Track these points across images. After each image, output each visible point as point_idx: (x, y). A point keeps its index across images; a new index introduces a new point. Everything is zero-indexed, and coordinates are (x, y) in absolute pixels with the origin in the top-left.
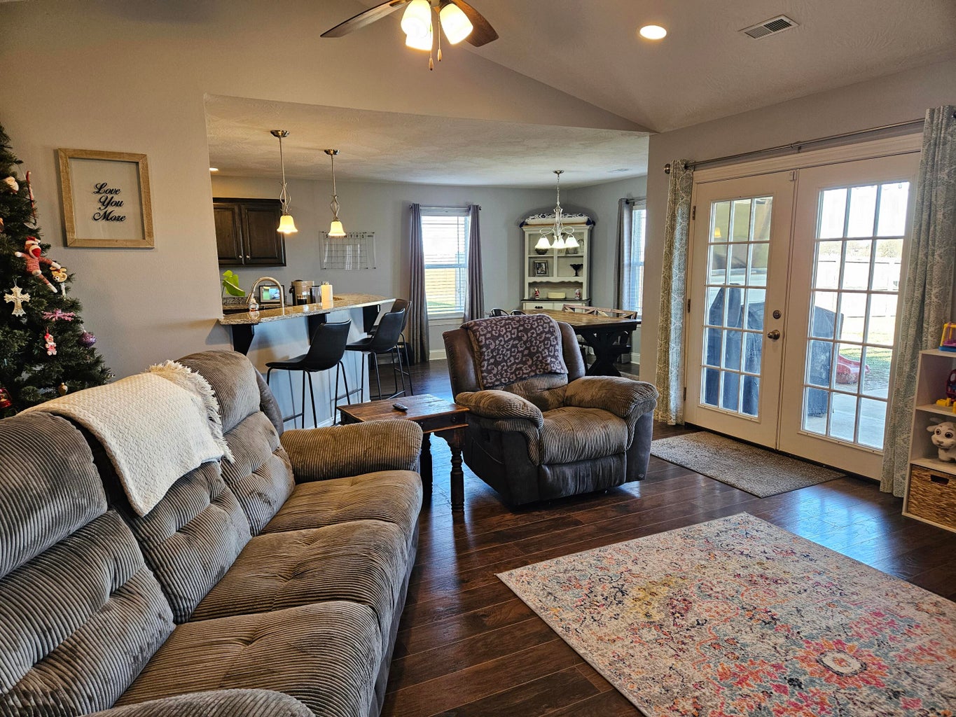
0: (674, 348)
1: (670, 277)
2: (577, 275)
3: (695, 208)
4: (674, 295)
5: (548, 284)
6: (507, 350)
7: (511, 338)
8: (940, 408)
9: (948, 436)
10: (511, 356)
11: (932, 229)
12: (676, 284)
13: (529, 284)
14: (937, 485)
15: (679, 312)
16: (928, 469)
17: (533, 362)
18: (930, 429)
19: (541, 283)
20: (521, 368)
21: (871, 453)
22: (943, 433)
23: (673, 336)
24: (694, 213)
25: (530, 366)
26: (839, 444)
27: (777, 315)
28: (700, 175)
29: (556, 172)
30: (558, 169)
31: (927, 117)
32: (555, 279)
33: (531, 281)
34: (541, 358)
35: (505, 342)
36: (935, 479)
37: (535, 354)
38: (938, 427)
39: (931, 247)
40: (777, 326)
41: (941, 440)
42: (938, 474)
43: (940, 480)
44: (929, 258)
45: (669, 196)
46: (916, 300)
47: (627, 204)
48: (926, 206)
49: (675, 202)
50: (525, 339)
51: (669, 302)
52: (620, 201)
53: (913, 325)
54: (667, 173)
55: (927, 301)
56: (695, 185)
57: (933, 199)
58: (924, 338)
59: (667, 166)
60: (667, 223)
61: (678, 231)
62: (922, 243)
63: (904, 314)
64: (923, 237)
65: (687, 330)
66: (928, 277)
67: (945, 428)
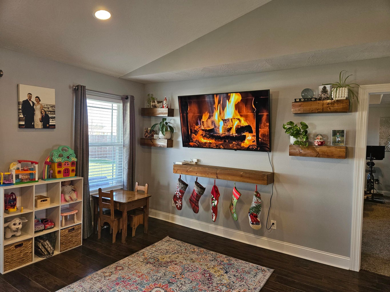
14: (18, 249)
16: (12, 244)
22: (18, 224)
42: (17, 244)
43: (19, 245)
67: (17, 221)
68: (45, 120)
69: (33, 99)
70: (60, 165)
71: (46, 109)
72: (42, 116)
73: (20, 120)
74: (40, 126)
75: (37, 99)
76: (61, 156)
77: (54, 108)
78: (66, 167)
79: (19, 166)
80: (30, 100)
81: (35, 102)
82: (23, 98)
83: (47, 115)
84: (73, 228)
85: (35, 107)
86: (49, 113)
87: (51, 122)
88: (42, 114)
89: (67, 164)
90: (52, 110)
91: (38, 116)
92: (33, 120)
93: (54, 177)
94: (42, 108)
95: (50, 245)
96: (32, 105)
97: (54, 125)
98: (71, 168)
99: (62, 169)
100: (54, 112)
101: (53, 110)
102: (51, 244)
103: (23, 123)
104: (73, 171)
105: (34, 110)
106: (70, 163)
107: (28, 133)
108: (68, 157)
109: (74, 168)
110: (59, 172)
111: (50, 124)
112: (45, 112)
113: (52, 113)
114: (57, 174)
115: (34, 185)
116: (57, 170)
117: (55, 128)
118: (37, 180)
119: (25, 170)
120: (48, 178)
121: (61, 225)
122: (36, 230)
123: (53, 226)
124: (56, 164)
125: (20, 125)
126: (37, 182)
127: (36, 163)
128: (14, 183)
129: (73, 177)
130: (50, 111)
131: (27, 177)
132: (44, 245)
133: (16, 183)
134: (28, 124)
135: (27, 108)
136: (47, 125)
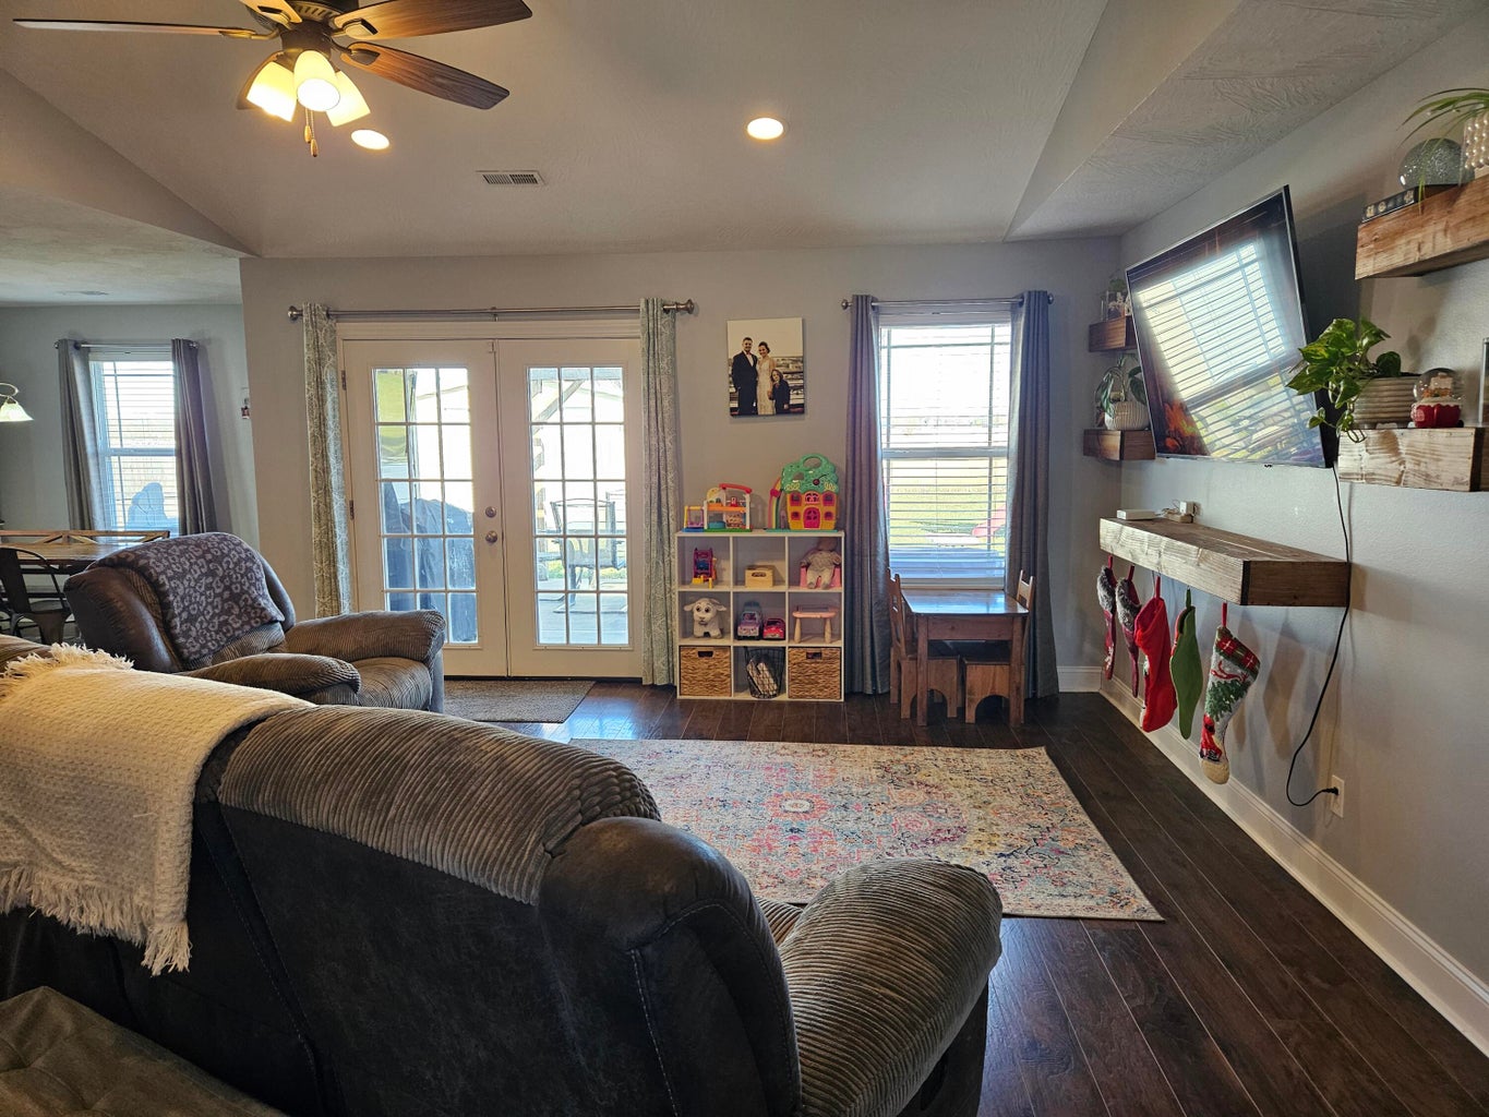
0: (343, 570)
1: (326, 470)
3: (344, 373)
4: (335, 496)
6: (201, 594)
7: (202, 574)
8: (698, 586)
9: (707, 611)
10: (207, 603)
11: (660, 417)
12: (335, 479)
14: (704, 659)
15: (343, 519)
16: (694, 647)
17: (240, 609)
18: (687, 608)
20: (227, 620)
21: (617, 650)
22: (703, 609)
23: (340, 554)
24: (344, 379)
25: (239, 617)
26: (583, 650)
27: (490, 514)
28: (346, 328)
31: (643, 306)
34: (250, 602)
35: (197, 581)
36: (701, 654)
37: (240, 595)
38: (697, 605)
39: (661, 434)
40: (493, 526)
41: (702, 616)
42: (704, 650)
43: (706, 654)
44: (662, 444)
45: (308, 354)
46: (655, 486)
47: (77, 349)
48: (652, 394)
49: (319, 362)
50: (220, 572)
51: (329, 506)
52: (62, 345)
53: (655, 511)
54: (294, 318)
55: (663, 487)
56: (340, 343)
57: (658, 387)
58: (665, 523)
59: (292, 309)
60: (309, 392)
61: (329, 405)
62: (653, 429)
63: (645, 500)
64: (653, 423)
65: (352, 544)
66: (662, 463)
67: (703, 604)
68: (780, 393)
69: (755, 350)
70: (796, 499)
71: (781, 370)
72: (774, 386)
74: (770, 408)
75: (763, 347)
76: (800, 477)
77: (800, 364)
78: (812, 505)
79: (722, 495)
80: (748, 352)
81: (758, 356)
82: (736, 349)
83: (783, 383)
84: (817, 651)
85: (758, 367)
86: (790, 376)
87: (795, 399)
88: (773, 380)
89: (812, 498)
90: (795, 370)
91: (765, 386)
92: (754, 398)
93: (787, 527)
94: (774, 367)
95: (767, 673)
96: (752, 364)
97: (802, 406)
98: (823, 509)
99: (802, 510)
100: (801, 373)
101: (798, 370)
102: (769, 671)
103: (735, 405)
104: (828, 515)
105: (756, 374)
106: (821, 497)
107: (746, 425)
108: (817, 482)
109: (832, 509)
110: (796, 515)
111: (791, 402)
112: (780, 375)
113: (795, 376)
114: (790, 520)
115: (731, 535)
116: (790, 509)
117: (803, 412)
118: (748, 527)
119: (732, 505)
120: (778, 527)
121: (792, 637)
122: (742, 633)
123: (777, 636)
124: (788, 496)
125: (732, 410)
126: (747, 531)
127: (749, 491)
128: (706, 527)
129: (827, 530)
130: (792, 373)
131: (738, 520)
132: (759, 672)
133: (709, 530)
134: (745, 406)
135: (743, 371)
136: (786, 406)
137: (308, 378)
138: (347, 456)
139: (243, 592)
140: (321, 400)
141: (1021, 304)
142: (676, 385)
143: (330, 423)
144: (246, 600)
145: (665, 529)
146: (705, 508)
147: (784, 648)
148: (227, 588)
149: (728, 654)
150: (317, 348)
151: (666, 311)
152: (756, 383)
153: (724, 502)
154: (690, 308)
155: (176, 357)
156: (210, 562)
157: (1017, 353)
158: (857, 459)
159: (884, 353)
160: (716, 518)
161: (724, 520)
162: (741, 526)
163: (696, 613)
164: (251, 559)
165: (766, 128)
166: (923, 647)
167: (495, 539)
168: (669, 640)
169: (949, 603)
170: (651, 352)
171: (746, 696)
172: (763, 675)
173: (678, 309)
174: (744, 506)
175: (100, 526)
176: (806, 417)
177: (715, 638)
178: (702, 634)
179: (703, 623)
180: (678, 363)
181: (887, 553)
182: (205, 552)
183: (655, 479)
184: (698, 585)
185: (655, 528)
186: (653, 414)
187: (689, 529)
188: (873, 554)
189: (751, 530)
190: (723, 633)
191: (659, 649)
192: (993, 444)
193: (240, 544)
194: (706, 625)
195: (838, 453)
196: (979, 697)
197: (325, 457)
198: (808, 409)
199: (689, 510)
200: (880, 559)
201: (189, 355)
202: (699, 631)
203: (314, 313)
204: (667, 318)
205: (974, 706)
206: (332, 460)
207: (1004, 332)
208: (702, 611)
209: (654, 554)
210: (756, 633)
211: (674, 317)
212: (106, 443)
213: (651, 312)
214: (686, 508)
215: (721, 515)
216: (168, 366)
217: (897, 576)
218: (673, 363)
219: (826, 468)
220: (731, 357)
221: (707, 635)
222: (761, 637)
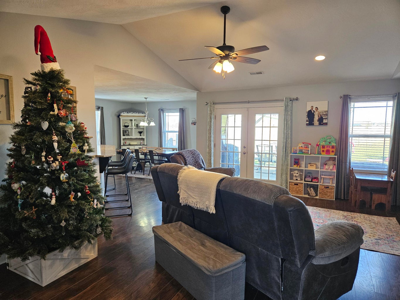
1: (211, 137)
2: (141, 136)
3: (215, 116)
4: (212, 142)
5: (131, 139)
9: (297, 174)
12: (212, 139)
13: (123, 139)
14: (296, 186)
15: (213, 147)
16: (293, 182)
18: (292, 173)
19: (128, 138)
21: (273, 181)
22: (296, 173)
27: (245, 147)
29: (145, 98)
30: (146, 97)
31: (285, 99)
32: (134, 137)
33: (124, 138)
36: (295, 184)
38: (294, 172)
39: (287, 130)
40: (245, 150)
44: (287, 132)
45: (209, 112)
46: (285, 142)
47: (162, 110)
48: (286, 120)
49: (211, 114)
50: (194, 157)
51: (211, 145)
52: (159, 110)
53: (285, 148)
54: (206, 105)
55: (287, 142)
56: (215, 109)
57: (287, 118)
58: (287, 151)
59: (206, 103)
60: (209, 120)
61: (212, 123)
62: (285, 129)
63: (282, 146)
64: (285, 127)
65: (214, 153)
66: (287, 137)
67: (296, 172)
68: (321, 120)
69: (314, 109)
70: (323, 147)
72: (319, 118)
73: (307, 121)
74: (318, 124)
75: (316, 108)
76: (325, 141)
77: (327, 112)
78: (328, 148)
79: (303, 145)
80: (312, 110)
81: (315, 110)
82: (309, 109)
83: (322, 117)
84: (328, 186)
85: (315, 113)
86: (323, 116)
87: (325, 121)
89: (328, 147)
90: (325, 114)
91: (316, 118)
92: (313, 121)
93: (320, 154)
94: (319, 113)
95: (313, 191)
96: (313, 113)
97: (327, 123)
98: (331, 150)
99: (325, 150)
100: (327, 115)
102: (314, 190)
103: (308, 123)
104: (333, 151)
105: (314, 115)
106: (331, 147)
107: (311, 128)
108: (330, 143)
109: (334, 150)
110: (323, 151)
111: (324, 122)
112: (321, 115)
113: (325, 115)
114: (322, 152)
115: (305, 155)
116: (322, 149)
117: (327, 125)
118: (309, 153)
119: (305, 148)
120: (318, 154)
121: (320, 182)
122: (306, 180)
123: (316, 182)
124: (321, 146)
125: (307, 124)
126: (309, 154)
127: (310, 144)
128: (298, 153)
129: (332, 155)
130: (324, 115)
131: (307, 151)
132: (311, 190)
133: (299, 153)
134: (311, 123)
135: (310, 115)
136: (322, 123)
137: (209, 117)
138: (215, 134)
139: (198, 161)
140: (211, 122)
141: (396, 96)
142: (292, 118)
143: (212, 127)
144: (198, 163)
145: (287, 153)
146: (298, 148)
147: (318, 185)
148: (195, 160)
149: (302, 185)
150: (211, 111)
151: (291, 100)
152: (314, 117)
153: (303, 147)
154: (297, 99)
155: (180, 112)
156: (193, 155)
157: (394, 109)
158: (342, 137)
159: (352, 109)
160: (301, 151)
161: (303, 151)
162: (308, 153)
163: (294, 174)
164: (199, 155)
165: (320, 58)
166: (359, 187)
167: (245, 153)
168: (287, 180)
169: (368, 177)
170: (286, 110)
171: (307, 196)
172: (312, 191)
173: (294, 100)
174: (309, 148)
175: (163, 147)
176: (327, 126)
177: (299, 181)
178: (295, 179)
179: (296, 176)
180: (293, 113)
181: (350, 162)
182: (192, 152)
183: (285, 141)
184: (295, 167)
185: (284, 152)
186: (286, 125)
187: (293, 153)
188: (346, 162)
189: (310, 154)
190: (301, 180)
191: (284, 182)
192: (386, 134)
193: (197, 151)
194: (297, 177)
195: (337, 136)
196: (376, 203)
197: (210, 134)
198: (328, 124)
199: (294, 148)
200: (348, 164)
201: (182, 111)
202: (295, 178)
203: (211, 104)
204: (291, 102)
205: (375, 205)
206: (212, 135)
207: (391, 103)
208: (296, 174)
209: (284, 159)
210: (310, 180)
211: (293, 102)
212: (166, 130)
213: (287, 101)
214: (293, 148)
215: (302, 150)
216: (178, 114)
217: (352, 168)
218: (292, 113)
219: (333, 139)
220: (307, 111)
221: (297, 180)
222: (312, 181)
